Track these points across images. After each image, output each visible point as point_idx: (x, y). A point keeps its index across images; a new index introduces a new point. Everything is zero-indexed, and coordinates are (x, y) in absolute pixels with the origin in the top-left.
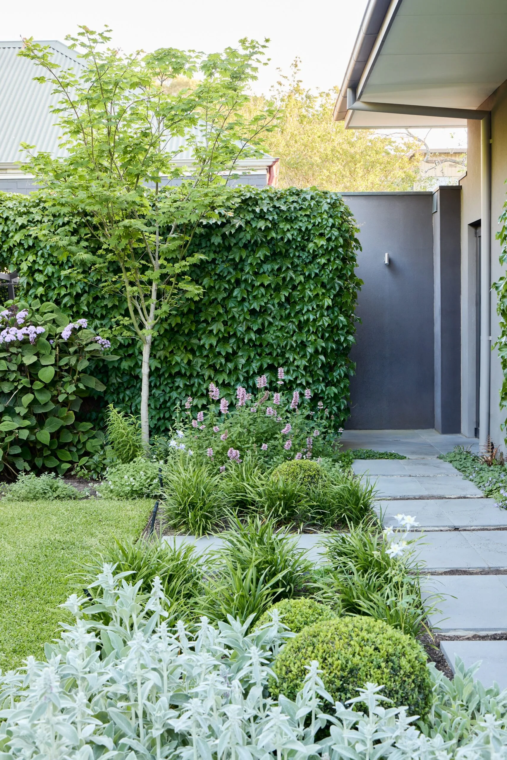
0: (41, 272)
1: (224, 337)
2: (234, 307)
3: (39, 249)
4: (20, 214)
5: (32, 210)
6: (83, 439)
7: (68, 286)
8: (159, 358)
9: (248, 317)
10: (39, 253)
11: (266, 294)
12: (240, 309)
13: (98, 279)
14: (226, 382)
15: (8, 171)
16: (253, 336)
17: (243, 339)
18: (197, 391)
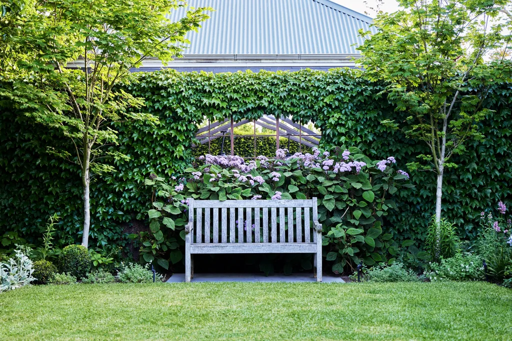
0: (344, 125)
1: (477, 173)
2: (483, 153)
3: (342, 109)
4: (328, 84)
5: (337, 81)
6: (388, 245)
7: (363, 136)
8: (429, 189)
9: (495, 159)
10: (343, 112)
11: (506, 143)
12: (488, 154)
13: (384, 131)
14: (478, 207)
15: (262, 61)
16: (497, 173)
17: (491, 176)
18: (457, 214)
